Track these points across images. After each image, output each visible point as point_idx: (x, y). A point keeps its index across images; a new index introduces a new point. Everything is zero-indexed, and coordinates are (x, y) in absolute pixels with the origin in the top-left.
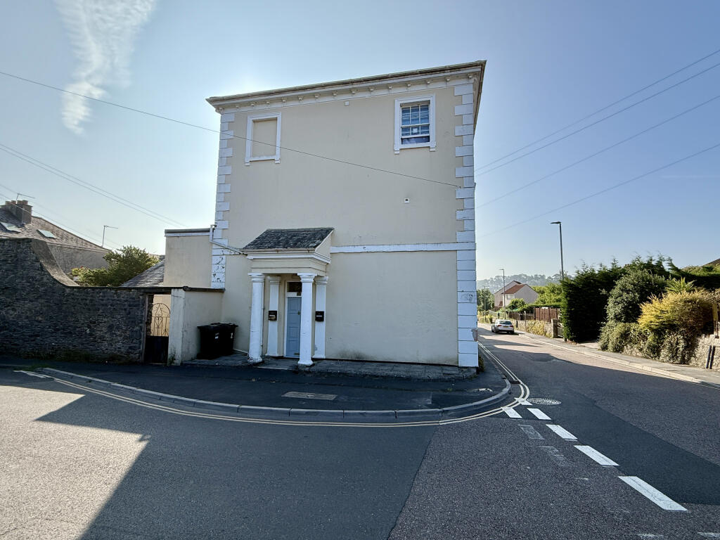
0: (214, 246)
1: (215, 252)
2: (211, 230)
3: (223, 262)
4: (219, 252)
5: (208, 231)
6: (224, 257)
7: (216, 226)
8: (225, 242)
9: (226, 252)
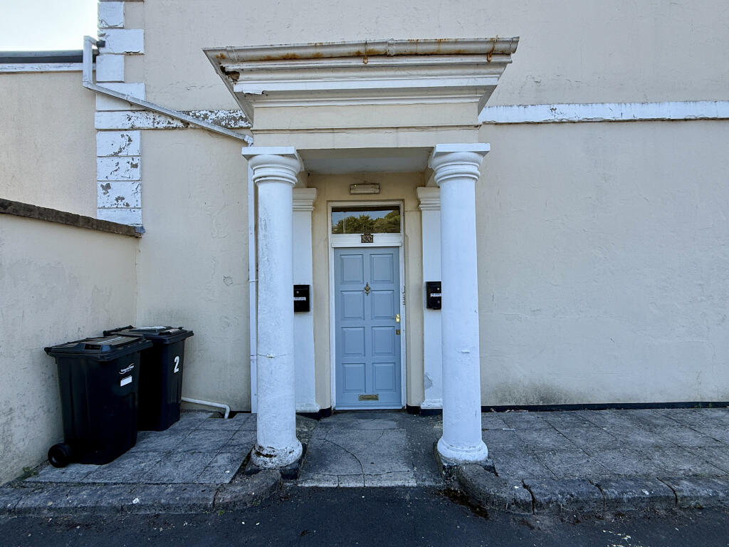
0: (101, 103)
1: (103, 120)
2: (87, 58)
3: (134, 149)
4: (119, 119)
5: (76, 58)
6: (135, 135)
7: (101, 44)
8: (135, 92)
9: (142, 120)
